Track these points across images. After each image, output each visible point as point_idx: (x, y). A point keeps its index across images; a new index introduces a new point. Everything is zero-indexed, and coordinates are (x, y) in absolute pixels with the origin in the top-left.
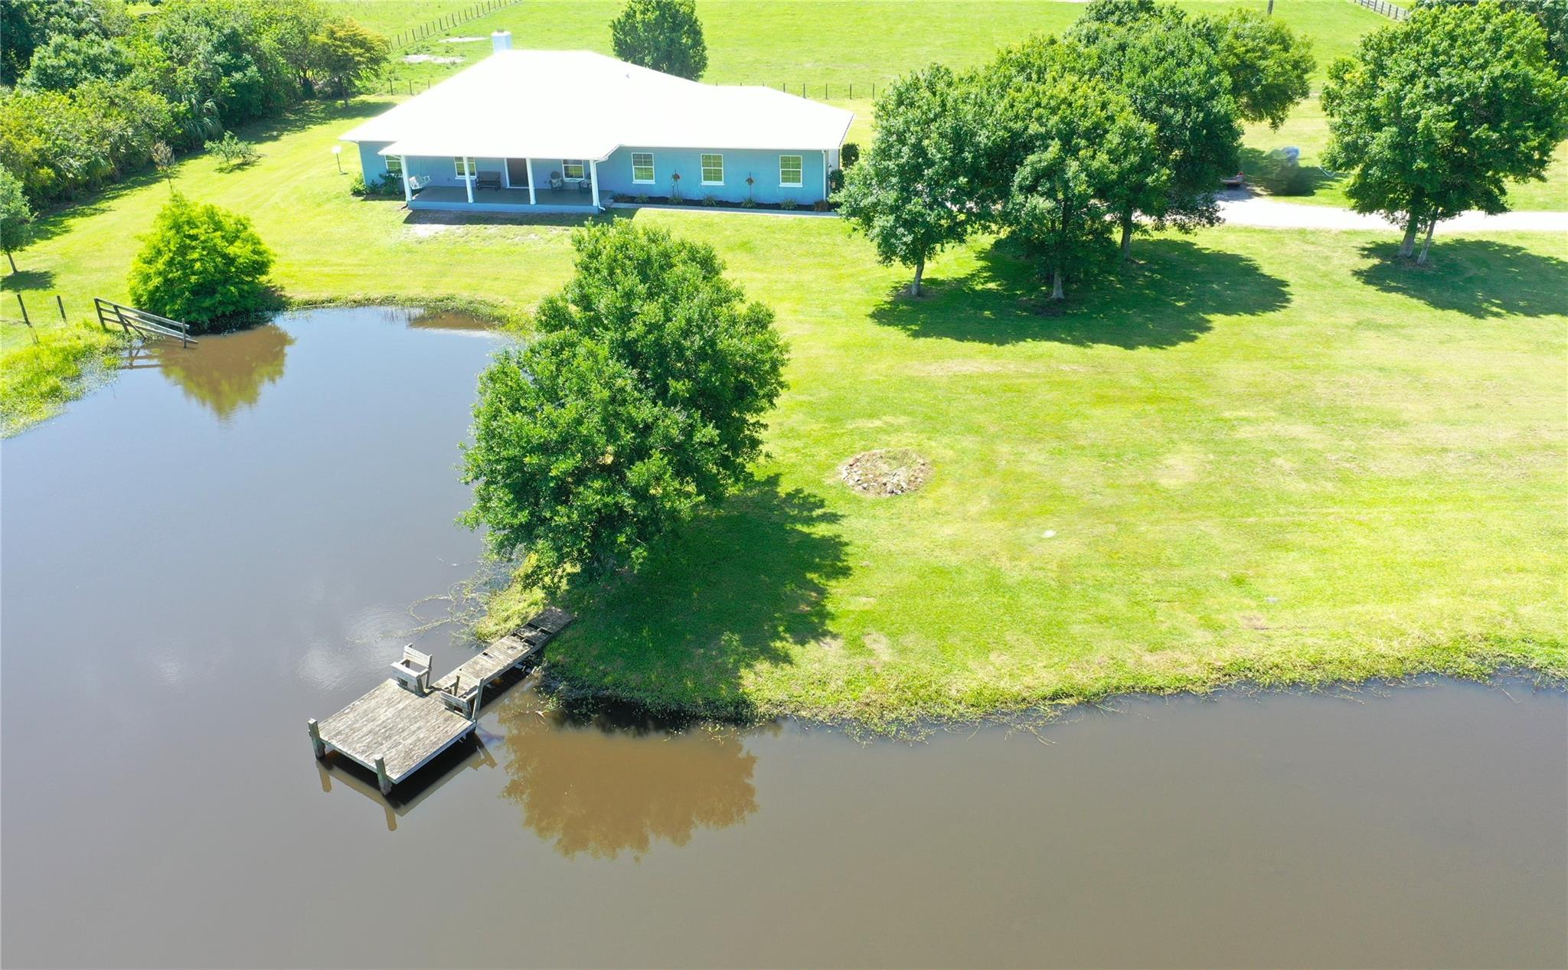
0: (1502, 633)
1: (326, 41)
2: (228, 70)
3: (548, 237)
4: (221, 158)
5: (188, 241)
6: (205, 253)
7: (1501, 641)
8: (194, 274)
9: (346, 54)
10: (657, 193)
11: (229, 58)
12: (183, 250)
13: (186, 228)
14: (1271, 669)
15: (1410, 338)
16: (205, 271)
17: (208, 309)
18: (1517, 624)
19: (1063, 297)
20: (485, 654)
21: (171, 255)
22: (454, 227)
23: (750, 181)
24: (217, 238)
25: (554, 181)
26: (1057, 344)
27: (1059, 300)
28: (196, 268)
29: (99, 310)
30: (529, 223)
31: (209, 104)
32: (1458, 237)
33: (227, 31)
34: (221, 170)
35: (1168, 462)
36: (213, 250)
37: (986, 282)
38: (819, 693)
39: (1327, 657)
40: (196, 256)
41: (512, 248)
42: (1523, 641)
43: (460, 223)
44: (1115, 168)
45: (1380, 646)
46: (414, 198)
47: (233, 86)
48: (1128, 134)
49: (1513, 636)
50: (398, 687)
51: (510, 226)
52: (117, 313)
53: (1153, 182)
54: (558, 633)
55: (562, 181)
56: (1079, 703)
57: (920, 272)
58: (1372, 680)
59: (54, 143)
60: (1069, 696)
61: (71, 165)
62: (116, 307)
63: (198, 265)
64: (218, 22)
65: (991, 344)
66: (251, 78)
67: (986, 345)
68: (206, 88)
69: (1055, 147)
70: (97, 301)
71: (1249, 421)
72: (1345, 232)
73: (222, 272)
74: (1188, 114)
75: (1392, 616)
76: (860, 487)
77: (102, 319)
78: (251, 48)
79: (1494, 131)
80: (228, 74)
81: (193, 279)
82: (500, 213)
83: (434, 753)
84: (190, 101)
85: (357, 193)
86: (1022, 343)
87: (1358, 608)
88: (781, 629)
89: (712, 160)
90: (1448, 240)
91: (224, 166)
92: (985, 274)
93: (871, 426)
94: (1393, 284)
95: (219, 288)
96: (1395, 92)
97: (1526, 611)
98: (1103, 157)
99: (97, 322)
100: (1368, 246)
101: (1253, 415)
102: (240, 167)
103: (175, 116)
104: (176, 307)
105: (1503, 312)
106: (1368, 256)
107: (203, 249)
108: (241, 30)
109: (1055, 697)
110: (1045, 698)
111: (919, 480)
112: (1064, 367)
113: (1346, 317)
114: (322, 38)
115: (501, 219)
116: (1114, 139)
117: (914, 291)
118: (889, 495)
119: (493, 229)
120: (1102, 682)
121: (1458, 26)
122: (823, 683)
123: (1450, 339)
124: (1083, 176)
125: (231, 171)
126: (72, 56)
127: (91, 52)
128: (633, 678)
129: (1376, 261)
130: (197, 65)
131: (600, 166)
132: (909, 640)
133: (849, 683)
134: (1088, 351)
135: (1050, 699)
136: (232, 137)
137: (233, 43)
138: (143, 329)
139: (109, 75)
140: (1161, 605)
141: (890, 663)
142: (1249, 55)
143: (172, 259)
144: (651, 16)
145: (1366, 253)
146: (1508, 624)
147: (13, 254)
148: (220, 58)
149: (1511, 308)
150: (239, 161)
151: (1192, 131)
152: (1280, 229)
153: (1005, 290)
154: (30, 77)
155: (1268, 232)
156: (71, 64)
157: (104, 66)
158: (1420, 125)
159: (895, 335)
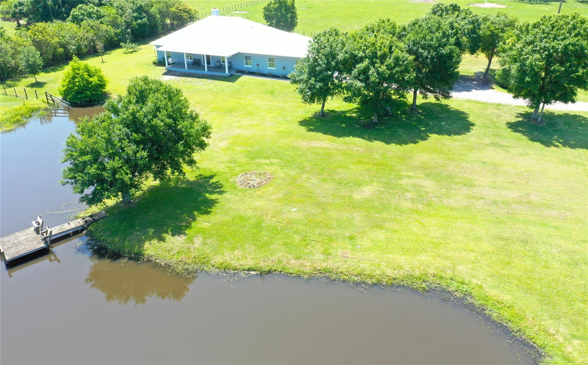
0: (443, 275)
1: (175, 10)
2: (136, 19)
3: (206, 83)
4: (125, 49)
5: (76, 75)
6: (80, 79)
7: (441, 278)
8: (76, 86)
9: (181, 15)
10: (252, 71)
11: (138, 15)
12: (74, 78)
13: (76, 70)
14: (340, 273)
15: (508, 152)
16: (80, 86)
17: (80, 99)
18: (452, 272)
19: (377, 122)
20: (69, 224)
21: (70, 79)
22: (177, 77)
23: (284, 68)
24: (86, 76)
25: (217, 63)
26: (361, 139)
27: (376, 123)
28: (77, 84)
29: (47, 96)
30: (202, 78)
31: (129, 30)
32: (566, 112)
33: (138, 5)
34: (125, 53)
35: (362, 189)
36: (83, 79)
37: (353, 113)
38: (167, 254)
39: (365, 273)
40: (77, 80)
41: (192, 86)
42: (451, 279)
43: (180, 76)
44: (388, 72)
45: (390, 272)
46: (169, 66)
47: (137, 24)
48: (397, 59)
49: (448, 277)
50: (33, 230)
51: (195, 78)
52: (51, 97)
53: (407, 78)
54: (98, 220)
55: (220, 64)
56: (257, 274)
57: (323, 107)
58: (378, 284)
59: (65, 41)
60: (254, 270)
61: (72, 48)
62: (51, 95)
63: (77, 83)
64: (136, 2)
65: (335, 137)
66: (144, 22)
67: (333, 137)
68: (128, 25)
69: (366, 62)
70: (46, 93)
71: (409, 177)
72: (518, 106)
73: (86, 87)
74: (429, 53)
75: (403, 261)
76: (240, 184)
77: (47, 99)
78: (147, 12)
79: (562, 67)
80: (136, 20)
81: (76, 88)
82: (194, 74)
83: (26, 253)
84: (121, 29)
85: (154, 63)
86: (347, 138)
87: (391, 256)
88: (170, 229)
89: (271, 59)
90: (561, 113)
91: (127, 51)
92: (355, 110)
93: (264, 162)
94: (521, 129)
95: (85, 92)
96: (520, 48)
97: (460, 268)
98: (384, 67)
99: (46, 100)
100: (522, 113)
101: (413, 175)
102: (131, 52)
103: (115, 34)
104: (70, 97)
105: (561, 145)
106: (518, 117)
107: (81, 78)
108: (143, 5)
109: (249, 270)
110: (244, 270)
111: (263, 183)
112: (355, 148)
113: (487, 141)
114: (173, 9)
115: (194, 76)
116: (390, 61)
117: (321, 114)
118: (248, 188)
119: (189, 79)
120: (269, 268)
121: (557, 22)
122: (170, 251)
123: (526, 154)
124: (375, 74)
125: (128, 53)
126: (83, 12)
127: (90, 10)
128: (110, 239)
129: (520, 119)
130: (126, 17)
131: (228, 59)
132: (209, 241)
133: (178, 252)
134: (370, 143)
135: (247, 270)
136: (129, 42)
137: (140, 9)
138: (60, 104)
139: (94, 19)
140: (313, 242)
141: (197, 248)
142: (496, 31)
143: (70, 80)
144: (276, 6)
145: (519, 115)
146: (449, 271)
147: (36, 76)
148: (135, 15)
149: (565, 144)
150: (132, 50)
151: (431, 59)
152: (490, 103)
153: (357, 117)
154: (70, 18)
155: (483, 103)
156: (82, 14)
157: (93, 15)
158: (528, 62)
159: (303, 129)
